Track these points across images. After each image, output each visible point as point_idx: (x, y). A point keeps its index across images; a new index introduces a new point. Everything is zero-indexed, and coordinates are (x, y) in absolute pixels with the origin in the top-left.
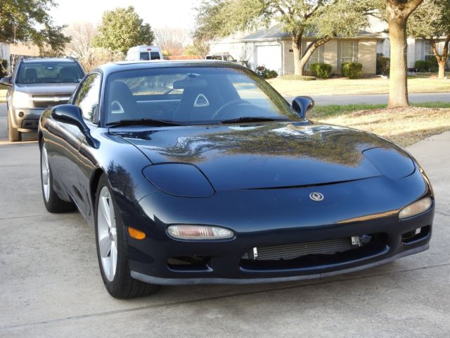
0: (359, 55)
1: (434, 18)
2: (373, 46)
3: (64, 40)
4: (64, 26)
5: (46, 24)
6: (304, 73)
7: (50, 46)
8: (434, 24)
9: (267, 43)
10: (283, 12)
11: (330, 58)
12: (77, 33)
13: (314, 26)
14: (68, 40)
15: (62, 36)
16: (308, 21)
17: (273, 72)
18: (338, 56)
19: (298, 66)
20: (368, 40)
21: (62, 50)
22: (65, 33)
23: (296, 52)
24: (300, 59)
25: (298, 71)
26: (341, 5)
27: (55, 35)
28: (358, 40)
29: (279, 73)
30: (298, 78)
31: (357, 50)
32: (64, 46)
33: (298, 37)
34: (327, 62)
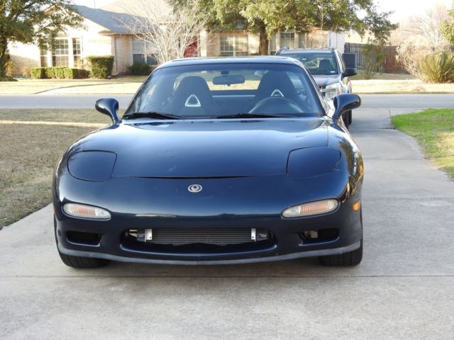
3: (390, 27)
4: (390, 13)
5: (368, 10)
7: (373, 34)
12: (428, 17)
14: (394, 27)
15: (388, 23)
21: (386, 38)
22: (392, 20)
27: (381, 23)
32: (389, 35)
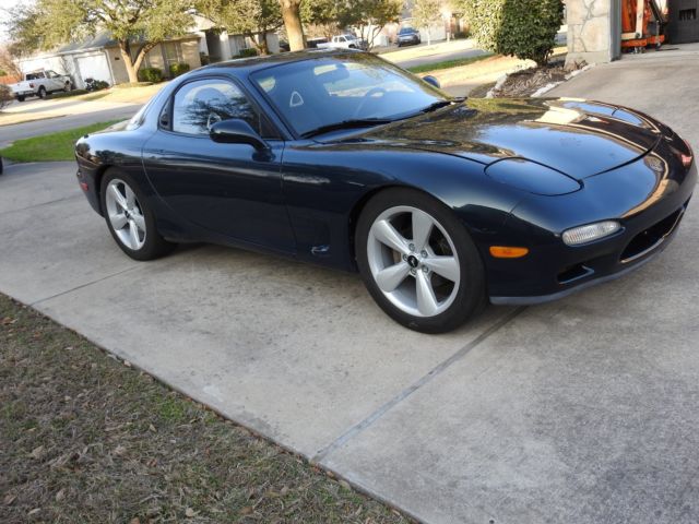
0: (184, 56)
1: (256, 12)
2: (195, 46)
6: (139, 80)
8: (256, 18)
9: (87, 54)
10: (104, 20)
11: (157, 61)
13: (143, 30)
16: (135, 26)
17: (103, 82)
18: (164, 59)
19: (132, 72)
20: (189, 40)
23: (126, 59)
24: (133, 65)
25: (133, 78)
26: (166, 7)
28: (179, 42)
29: (109, 83)
30: (135, 86)
31: (181, 51)
33: (125, 44)
34: (155, 66)
